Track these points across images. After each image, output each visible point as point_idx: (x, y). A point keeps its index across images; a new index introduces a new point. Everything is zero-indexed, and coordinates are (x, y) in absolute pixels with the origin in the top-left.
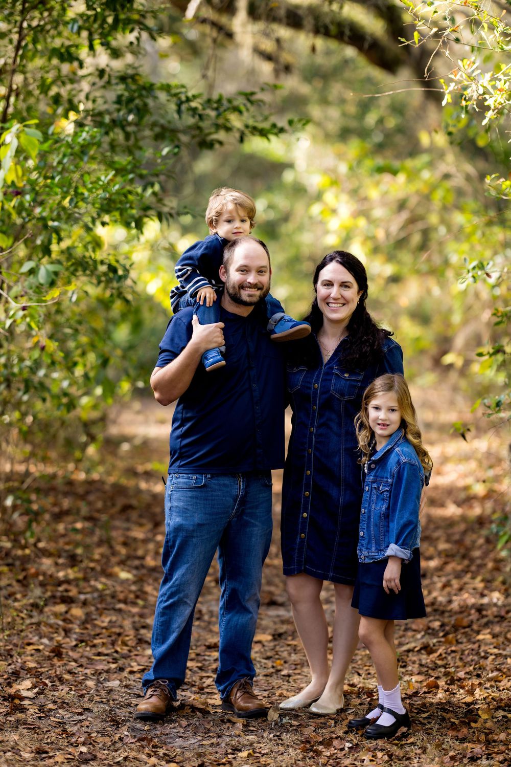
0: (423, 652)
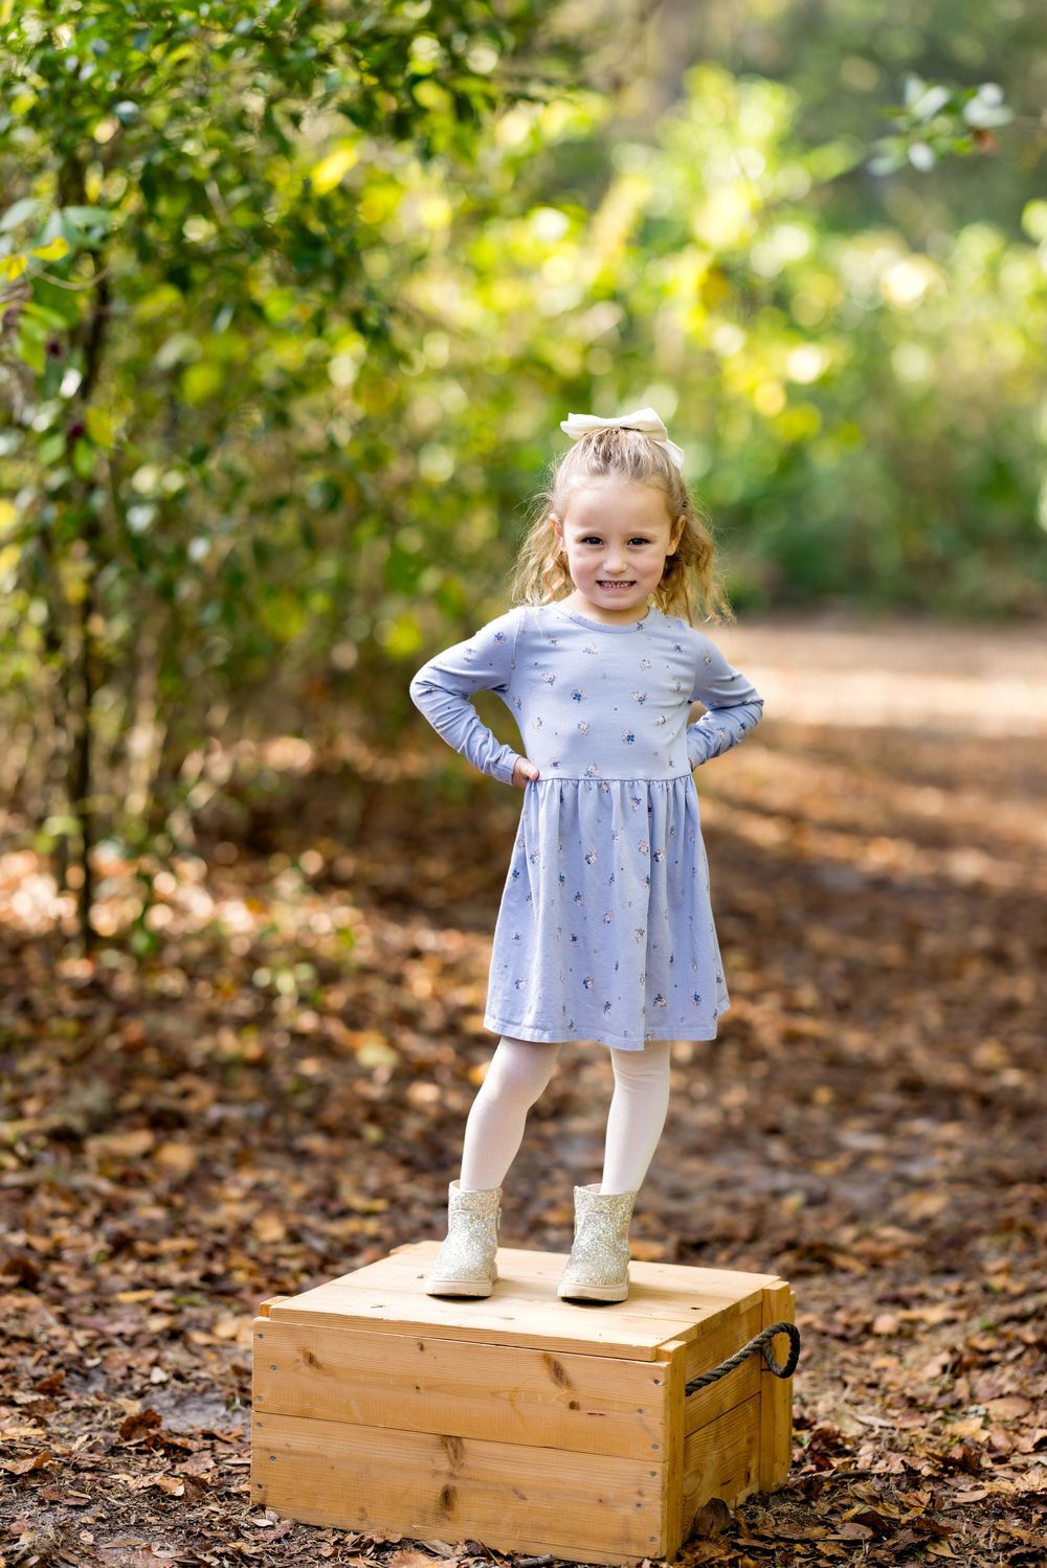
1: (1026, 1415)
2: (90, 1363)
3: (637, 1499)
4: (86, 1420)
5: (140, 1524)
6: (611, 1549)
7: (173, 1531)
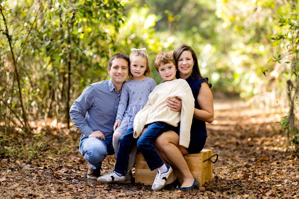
0: (245, 167)
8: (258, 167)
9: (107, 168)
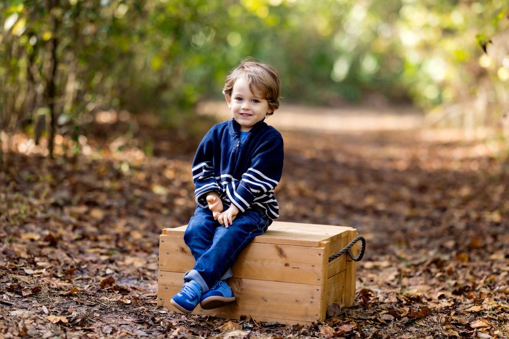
0: (433, 265)
1: (431, 289)
2: (83, 267)
3: (311, 300)
4: (86, 283)
5: (116, 311)
6: (300, 319)
7: (129, 314)
8: (464, 267)
9: (106, 260)
